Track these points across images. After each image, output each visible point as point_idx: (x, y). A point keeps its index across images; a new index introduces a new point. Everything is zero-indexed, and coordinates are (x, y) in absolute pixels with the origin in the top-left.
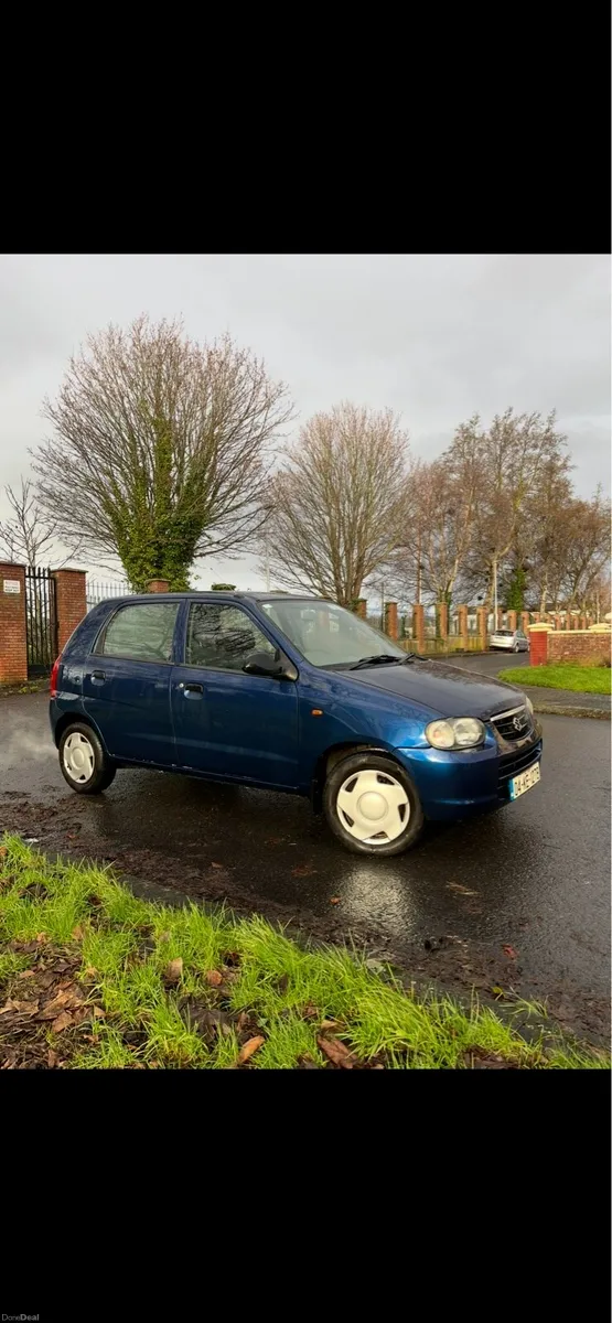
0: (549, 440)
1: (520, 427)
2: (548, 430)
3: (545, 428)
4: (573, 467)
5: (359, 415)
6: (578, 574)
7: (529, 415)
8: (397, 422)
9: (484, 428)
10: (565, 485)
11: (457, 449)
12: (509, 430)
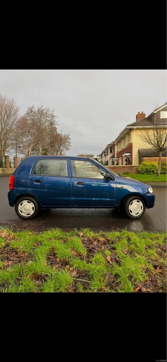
0: (53, 116)
1: (45, 111)
2: (52, 114)
3: (51, 113)
4: (59, 124)
5: (3, 98)
6: (57, 151)
7: (47, 109)
8: (15, 103)
9: (36, 109)
10: (55, 128)
11: (28, 113)
12: (42, 111)
